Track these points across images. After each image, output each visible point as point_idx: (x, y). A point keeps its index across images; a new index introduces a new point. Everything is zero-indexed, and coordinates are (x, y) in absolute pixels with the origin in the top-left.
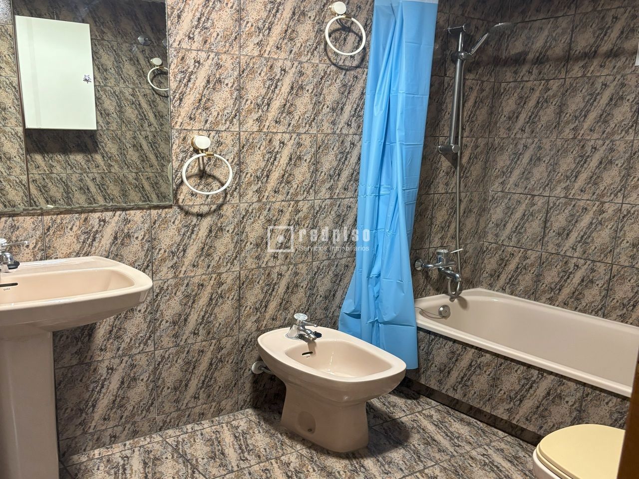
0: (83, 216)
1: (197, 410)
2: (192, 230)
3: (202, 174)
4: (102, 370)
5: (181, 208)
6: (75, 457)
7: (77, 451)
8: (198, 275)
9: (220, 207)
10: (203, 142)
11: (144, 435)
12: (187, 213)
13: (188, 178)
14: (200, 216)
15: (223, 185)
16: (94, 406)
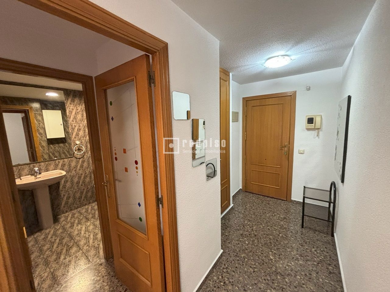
0: (54, 161)
1: (85, 203)
2: (78, 162)
3: (79, 149)
4: (62, 196)
5: (75, 157)
6: (58, 217)
7: (58, 215)
8: (81, 172)
9: (83, 156)
10: (78, 142)
11: (73, 210)
12: (77, 158)
13: (75, 151)
14: (80, 158)
15: (83, 151)
16: (61, 204)
